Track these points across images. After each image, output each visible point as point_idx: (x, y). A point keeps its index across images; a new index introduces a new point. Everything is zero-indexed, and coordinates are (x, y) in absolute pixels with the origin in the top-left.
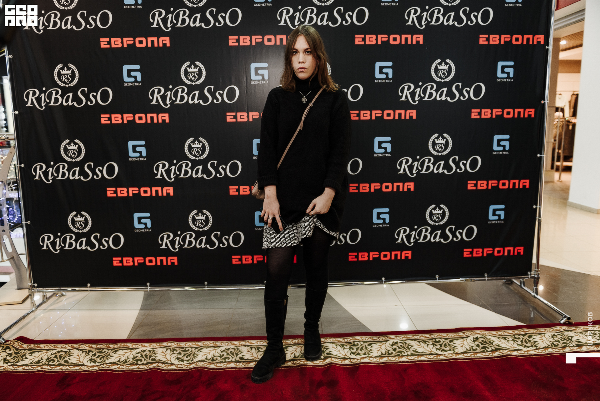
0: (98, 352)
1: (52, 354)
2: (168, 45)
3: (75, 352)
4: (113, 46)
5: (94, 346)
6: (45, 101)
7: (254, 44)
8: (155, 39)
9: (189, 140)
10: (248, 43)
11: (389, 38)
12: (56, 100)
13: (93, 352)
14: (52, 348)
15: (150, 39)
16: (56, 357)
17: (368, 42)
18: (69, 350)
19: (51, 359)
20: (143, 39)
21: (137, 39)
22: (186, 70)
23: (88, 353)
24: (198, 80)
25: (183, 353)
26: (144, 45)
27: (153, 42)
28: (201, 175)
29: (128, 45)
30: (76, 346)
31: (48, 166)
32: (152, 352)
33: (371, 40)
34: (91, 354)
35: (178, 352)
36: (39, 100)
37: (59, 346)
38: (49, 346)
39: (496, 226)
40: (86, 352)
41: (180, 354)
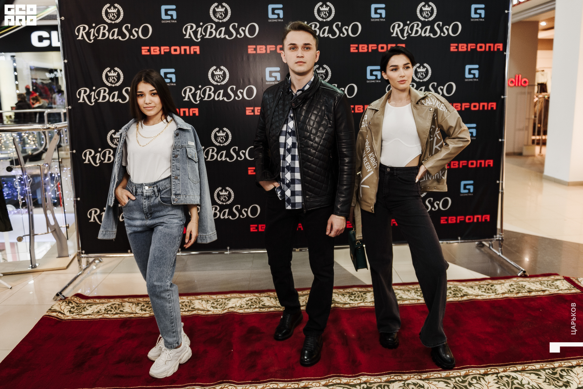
0: (146, 304)
1: (107, 306)
2: (198, 53)
3: (127, 304)
4: (153, 53)
5: (141, 299)
6: (94, 98)
7: (268, 52)
8: (187, 48)
9: (215, 130)
10: (264, 52)
11: (378, 47)
12: (104, 97)
13: (141, 304)
14: (106, 302)
15: (183, 48)
16: (112, 308)
17: (361, 51)
18: (121, 303)
19: (108, 309)
20: (178, 48)
21: (173, 48)
22: (213, 73)
23: (137, 304)
24: (222, 81)
25: (216, 303)
26: (178, 53)
27: (185, 50)
28: (225, 158)
29: (165, 52)
30: (126, 299)
31: (96, 152)
32: (190, 303)
33: (363, 48)
34: (140, 305)
35: (212, 302)
36: (89, 97)
37: (112, 300)
38: (103, 301)
39: (467, 198)
40: (136, 304)
41: (213, 303)
